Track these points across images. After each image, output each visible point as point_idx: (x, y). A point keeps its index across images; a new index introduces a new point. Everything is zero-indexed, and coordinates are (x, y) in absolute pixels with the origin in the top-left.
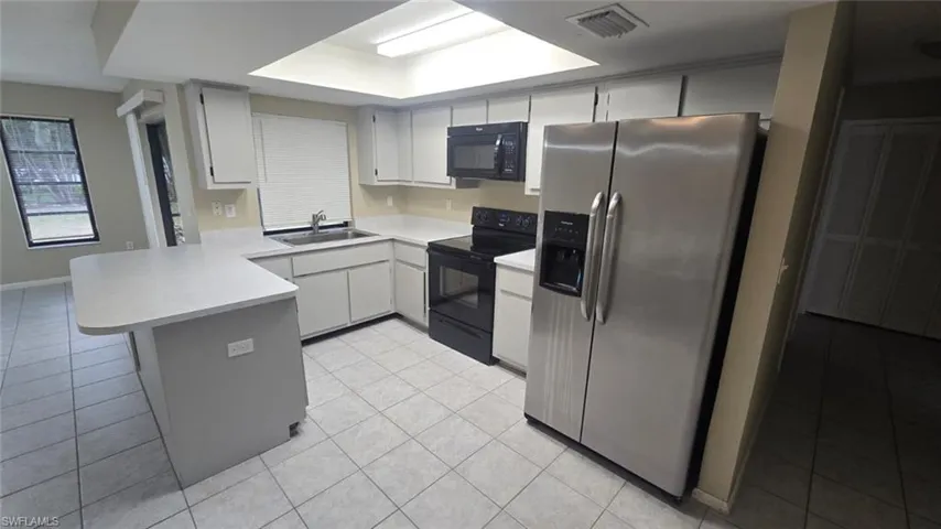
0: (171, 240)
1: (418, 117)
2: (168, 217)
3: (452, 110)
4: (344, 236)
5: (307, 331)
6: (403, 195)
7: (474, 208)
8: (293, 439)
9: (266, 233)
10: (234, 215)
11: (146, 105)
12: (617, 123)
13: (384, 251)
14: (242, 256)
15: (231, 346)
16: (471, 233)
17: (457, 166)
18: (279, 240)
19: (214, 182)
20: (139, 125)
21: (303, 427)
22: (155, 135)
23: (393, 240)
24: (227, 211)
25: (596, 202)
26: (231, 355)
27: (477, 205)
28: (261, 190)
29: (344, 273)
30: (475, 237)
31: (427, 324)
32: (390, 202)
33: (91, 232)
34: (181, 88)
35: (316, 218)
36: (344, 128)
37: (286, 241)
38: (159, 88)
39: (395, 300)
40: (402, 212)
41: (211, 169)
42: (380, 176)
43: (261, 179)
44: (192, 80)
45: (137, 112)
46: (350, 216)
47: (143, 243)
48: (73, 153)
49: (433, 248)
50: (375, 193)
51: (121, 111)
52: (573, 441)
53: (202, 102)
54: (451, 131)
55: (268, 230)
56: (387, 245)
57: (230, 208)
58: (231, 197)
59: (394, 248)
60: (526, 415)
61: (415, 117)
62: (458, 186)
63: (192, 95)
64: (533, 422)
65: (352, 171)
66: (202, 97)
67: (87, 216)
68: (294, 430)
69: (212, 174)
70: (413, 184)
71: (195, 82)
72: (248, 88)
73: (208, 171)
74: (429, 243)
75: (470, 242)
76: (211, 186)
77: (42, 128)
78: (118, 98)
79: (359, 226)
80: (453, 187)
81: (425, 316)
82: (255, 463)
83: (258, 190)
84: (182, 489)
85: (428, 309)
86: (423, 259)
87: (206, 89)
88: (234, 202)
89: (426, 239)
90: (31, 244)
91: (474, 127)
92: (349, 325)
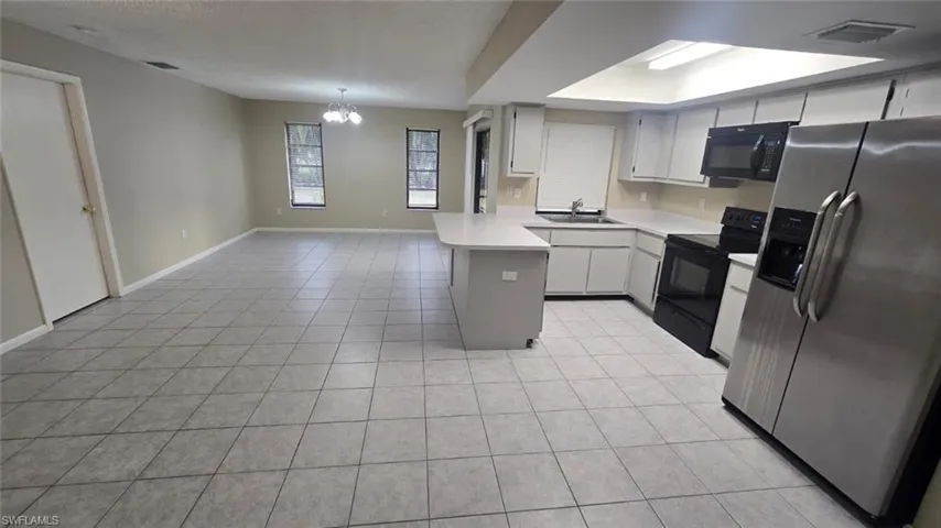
0: (477, 209)
1: (684, 119)
2: (477, 197)
3: (718, 111)
4: (597, 221)
5: (551, 289)
6: (657, 191)
7: (728, 209)
8: (527, 350)
9: (537, 213)
10: (519, 196)
11: (483, 119)
12: (867, 123)
13: (627, 239)
14: (521, 224)
15: (504, 273)
16: (719, 233)
17: (713, 165)
18: (546, 218)
19: (512, 172)
20: (474, 133)
21: (535, 345)
22: (481, 139)
23: (637, 230)
24: (515, 193)
25: (829, 199)
26: (503, 279)
27: (732, 205)
28: (540, 179)
29: (587, 251)
30: (721, 235)
31: (653, 309)
32: (644, 197)
33: (435, 202)
34: (504, 108)
35: (576, 205)
36: (613, 131)
37: (550, 219)
38: (491, 108)
39: (629, 282)
40: (655, 208)
41: (512, 162)
42: (637, 173)
43: (542, 171)
44: (511, 103)
45: (475, 124)
46: (603, 206)
47: (461, 209)
48: (435, 152)
49: (671, 239)
50: (631, 188)
51: (465, 124)
52: (766, 433)
53: (515, 117)
54: (711, 131)
55: (540, 210)
56: (631, 233)
57: (518, 192)
58: (520, 182)
59: (636, 236)
60: (723, 399)
61: (680, 120)
62: (712, 184)
63: (510, 112)
64: (730, 407)
65: (613, 168)
66: (515, 114)
67: (435, 192)
68: (529, 343)
69: (512, 166)
70: (668, 182)
71: (513, 104)
72: (545, 105)
73: (510, 164)
74: (669, 235)
75: (717, 240)
76: (509, 175)
77: (417, 136)
78: (464, 115)
79: (609, 216)
80: (706, 185)
81: (653, 302)
82: (504, 352)
83: (538, 179)
84: (465, 350)
85: (656, 295)
86: (660, 248)
87: (519, 107)
88: (520, 187)
89: (665, 232)
90: (409, 208)
91: (736, 128)
92: (584, 294)
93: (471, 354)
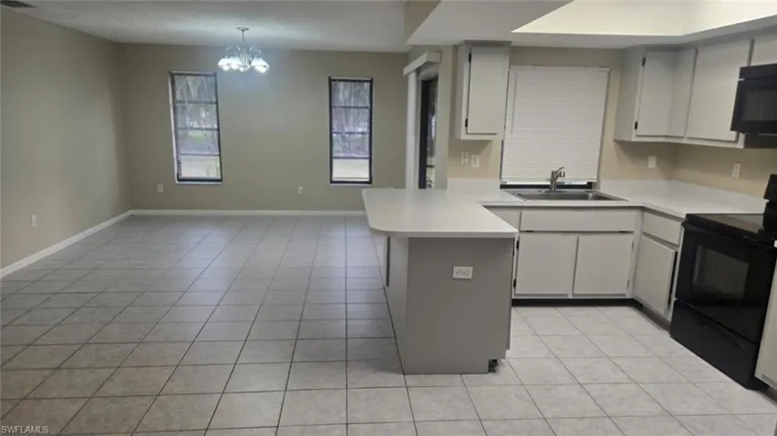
0: (423, 183)
1: (705, 56)
2: (423, 167)
3: (753, 42)
4: (585, 197)
7: (773, 177)
8: (490, 375)
9: (503, 187)
10: (477, 165)
11: (427, 64)
13: (628, 220)
14: (479, 202)
15: (456, 268)
16: (762, 211)
17: (747, 117)
18: (514, 194)
19: (467, 133)
20: (417, 81)
21: (500, 368)
22: (428, 89)
23: (643, 209)
24: (472, 161)
26: (455, 276)
28: (505, 142)
29: (574, 237)
30: (766, 215)
31: (669, 318)
33: (367, 176)
34: (456, 48)
35: (555, 175)
36: (605, 75)
37: (519, 195)
38: (438, 49)
39: (634, 281)
40: (669, 178)
41: (467, 121)
42: (640, 130)
43: (508, 130)
44: (465, 41)
45: (418, 71)
46: (595, 176)
47: (401, 184)
48: (367, 108)
49: (692, 220)
50: (636, 151)
51: (406, 70)
53: (470, 61)
54: (744, 72)
55: (506, 183)
56: (634, 213)
57: (475, 160)
58: (479, 147)
59: (643, 215)
61: (700, 55)
62: (748, 144)
63: (463, 54)
65: (607, 122)
66: (470, 55)
67: (367, 162)
68: (493, 366)
69: (466, 125)
70: (685, 141)
71: (467, 42)
72: (510, 42)
73: (464, 122)
74: (688, 216)
75: (760, 222)
76: (464, 137)
77: (345, 86)
78: (405, 58)
79: (603, 190)
80: (740, 145)
81: (668, 308)
82: (456, 378)
83: (503, 141)
84: (404, 374)
85: (674, 299)
86: (676, 234)
87: (475, 48)
88: (478, 153)
89: (683, 211)
90: (332, 182)
92: (570, 297)
93: (411, 380)
